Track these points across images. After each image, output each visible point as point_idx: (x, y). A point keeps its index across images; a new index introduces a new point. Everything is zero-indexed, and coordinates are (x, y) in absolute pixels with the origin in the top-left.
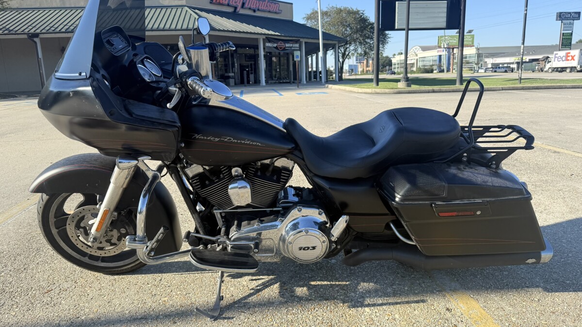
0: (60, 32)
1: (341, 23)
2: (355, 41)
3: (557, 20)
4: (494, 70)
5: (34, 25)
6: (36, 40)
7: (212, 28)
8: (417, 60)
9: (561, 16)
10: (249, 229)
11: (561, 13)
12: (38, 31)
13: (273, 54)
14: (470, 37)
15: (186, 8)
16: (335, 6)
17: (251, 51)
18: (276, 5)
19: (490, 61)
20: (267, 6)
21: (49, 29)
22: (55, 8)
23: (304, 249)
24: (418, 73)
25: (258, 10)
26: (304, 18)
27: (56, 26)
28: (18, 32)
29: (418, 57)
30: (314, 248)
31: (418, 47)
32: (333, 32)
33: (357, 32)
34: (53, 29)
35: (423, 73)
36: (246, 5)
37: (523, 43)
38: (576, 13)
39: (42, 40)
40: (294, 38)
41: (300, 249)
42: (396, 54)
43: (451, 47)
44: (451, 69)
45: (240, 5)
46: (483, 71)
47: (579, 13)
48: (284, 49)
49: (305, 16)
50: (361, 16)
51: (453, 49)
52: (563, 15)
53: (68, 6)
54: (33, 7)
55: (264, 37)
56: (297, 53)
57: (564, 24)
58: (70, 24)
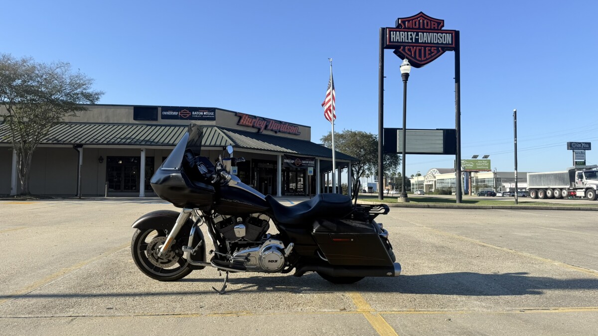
0: (102, 144)
1: (356, 145)
2: (369, 161)
3: (568, 149)
4: (512, 194)
5: (80, 137)
6: (80, 150)
7: (236, 146)
8: (435, 182)
9: (572, 146)
10: (244, 252)
11: (571, 143)
12: (83, 142)
13: (291, 169)
14: (486, 162)
15: (216, 128)
16: (350, 130)
17: (271, 166)
18: (296, 128)
19: (508, 186)
20: (287, 128)
21: (93, 141)
22: (100, 124)
23: (271, 262)
24: (436, 194)
25: (279, 131)
26: (321, 139)
27: (99, 139)
28: (65, 142)
29: (436, 179)
30: (276, 261)
31: (436, 170)
32: (348, 152)
33: (371, 153)
34: (96, 141)
35: (441, 194)
36: (269, 128)
37: (516, 169)
38: (586, 143)
39: (85, 150)
40: (310, 156)
41: (269, 261)
42: (415, 175)
43: (468, 171)
44: (470, 192)
45: (263, 127)
46: (500, 195)
47: (589, 144)
48: (301, 165)
49: (322, 138)
50: (374, 140)
51: (470, 172)
52: (574, 145)
53: (111, 122)
54: (81, 122)
55: (283, 154)
56: (311, 169)
57: (576, 153)
58: (111, 137)
